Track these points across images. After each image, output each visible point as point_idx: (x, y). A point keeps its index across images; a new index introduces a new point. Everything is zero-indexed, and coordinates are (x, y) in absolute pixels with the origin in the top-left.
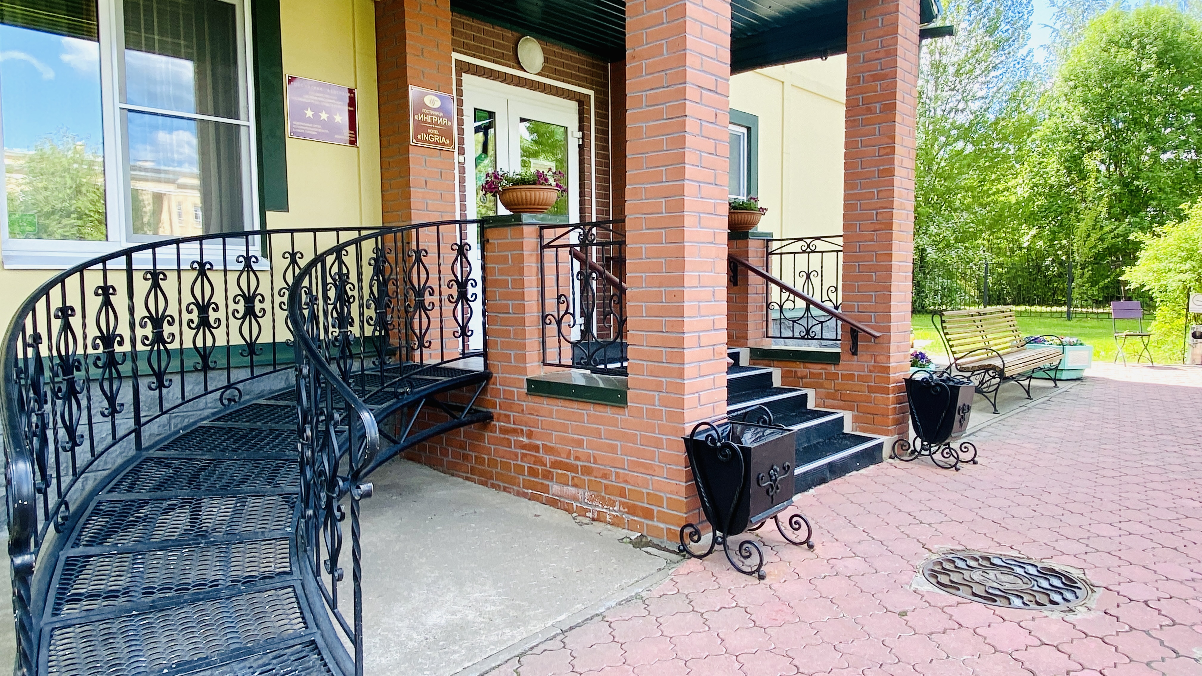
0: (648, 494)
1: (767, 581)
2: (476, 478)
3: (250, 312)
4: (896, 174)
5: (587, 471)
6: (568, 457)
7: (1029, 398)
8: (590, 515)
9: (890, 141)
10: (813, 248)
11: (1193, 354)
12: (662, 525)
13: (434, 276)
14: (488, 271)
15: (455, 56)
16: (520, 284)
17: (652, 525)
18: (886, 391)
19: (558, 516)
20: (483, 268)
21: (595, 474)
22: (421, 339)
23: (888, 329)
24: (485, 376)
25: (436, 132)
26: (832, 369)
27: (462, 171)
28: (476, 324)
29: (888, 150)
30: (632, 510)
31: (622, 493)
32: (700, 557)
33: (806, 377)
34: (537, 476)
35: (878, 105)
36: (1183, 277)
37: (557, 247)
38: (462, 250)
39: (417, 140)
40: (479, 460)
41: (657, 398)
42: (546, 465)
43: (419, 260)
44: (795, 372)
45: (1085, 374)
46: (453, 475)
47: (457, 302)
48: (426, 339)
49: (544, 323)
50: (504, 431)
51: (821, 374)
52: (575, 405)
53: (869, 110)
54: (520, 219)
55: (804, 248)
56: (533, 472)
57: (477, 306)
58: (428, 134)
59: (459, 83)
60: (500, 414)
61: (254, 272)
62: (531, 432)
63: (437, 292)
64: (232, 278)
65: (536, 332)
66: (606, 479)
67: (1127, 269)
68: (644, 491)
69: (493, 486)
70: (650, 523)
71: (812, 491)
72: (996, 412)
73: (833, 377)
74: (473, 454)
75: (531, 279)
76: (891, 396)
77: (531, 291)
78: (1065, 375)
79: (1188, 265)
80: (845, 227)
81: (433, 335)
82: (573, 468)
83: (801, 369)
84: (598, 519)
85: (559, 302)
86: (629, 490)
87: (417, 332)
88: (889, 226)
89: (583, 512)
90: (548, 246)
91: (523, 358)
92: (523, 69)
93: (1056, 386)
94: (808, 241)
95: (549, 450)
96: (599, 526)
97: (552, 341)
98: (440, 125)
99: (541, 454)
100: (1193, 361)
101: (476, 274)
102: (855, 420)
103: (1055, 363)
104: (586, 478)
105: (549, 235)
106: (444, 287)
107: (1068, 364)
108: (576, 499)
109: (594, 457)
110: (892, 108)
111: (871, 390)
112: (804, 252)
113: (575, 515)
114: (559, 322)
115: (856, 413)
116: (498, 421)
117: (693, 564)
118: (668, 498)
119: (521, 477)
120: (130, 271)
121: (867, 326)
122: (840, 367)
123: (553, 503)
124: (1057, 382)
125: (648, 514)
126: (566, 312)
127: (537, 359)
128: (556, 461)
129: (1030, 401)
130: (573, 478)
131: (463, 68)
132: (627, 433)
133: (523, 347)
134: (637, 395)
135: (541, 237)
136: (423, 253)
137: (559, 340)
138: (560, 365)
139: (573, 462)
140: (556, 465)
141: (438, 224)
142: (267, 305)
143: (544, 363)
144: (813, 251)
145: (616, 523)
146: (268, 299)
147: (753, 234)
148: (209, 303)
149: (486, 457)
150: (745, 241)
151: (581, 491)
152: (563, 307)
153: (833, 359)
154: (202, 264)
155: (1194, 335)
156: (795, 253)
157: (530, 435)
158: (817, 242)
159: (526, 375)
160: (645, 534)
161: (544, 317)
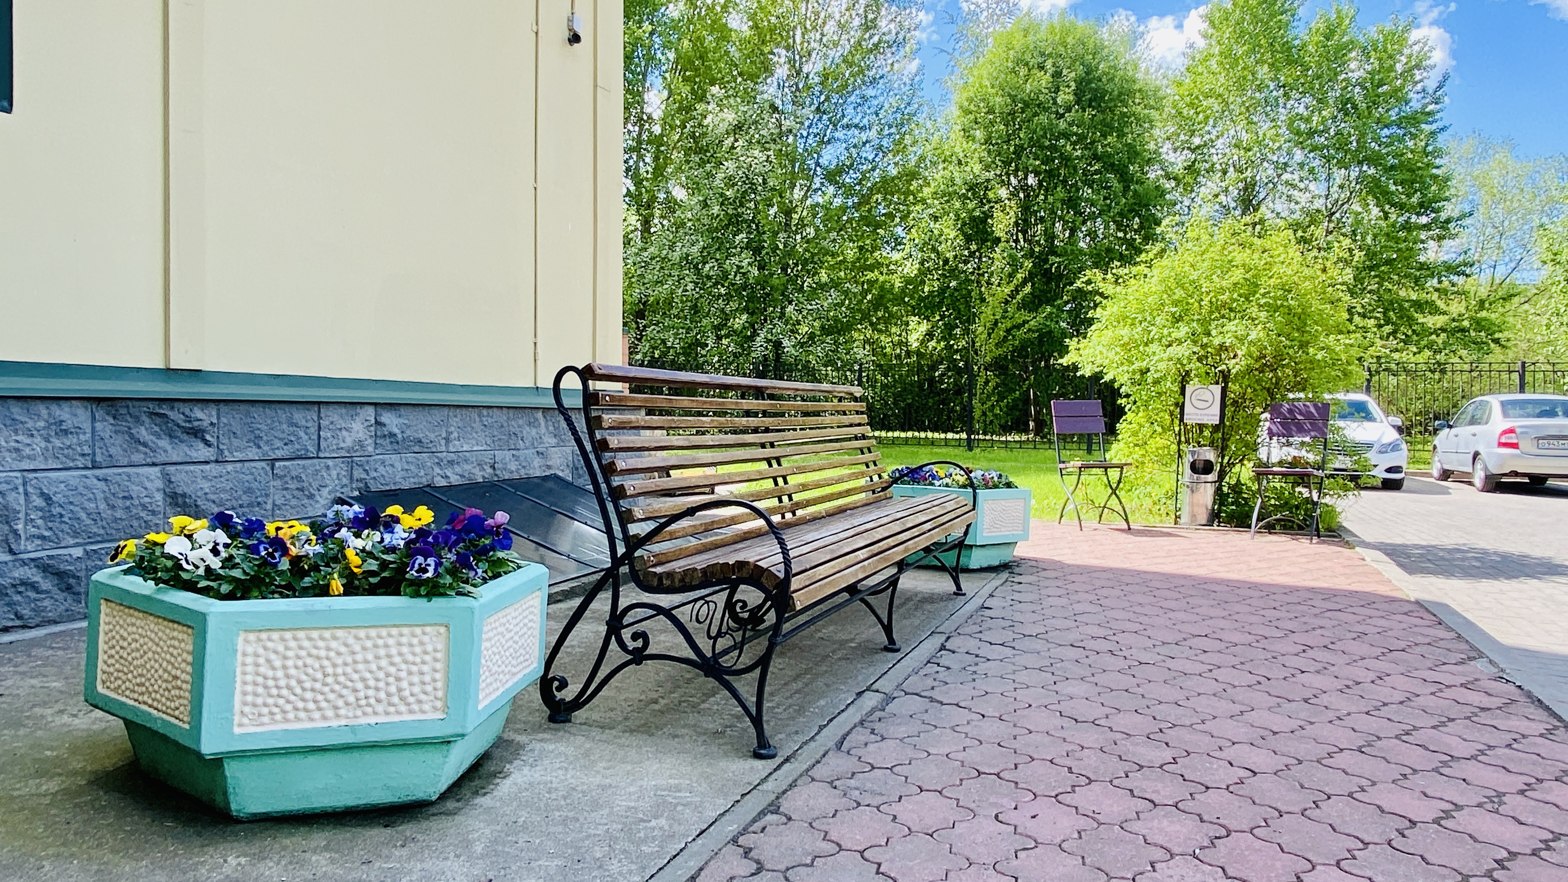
7: (891, 647)
11: (1192, 504)
36: (1177, 351)
45: (1021, 551)
67: (1072, 343)
78: (976, 559)
79: (1183, 331)
93: (959, 592)
100: (1193, 516)
103: (958, 533)
107: (982, 535)
124: (963, 578)
129: (893, 657)
155: (1194, 468)
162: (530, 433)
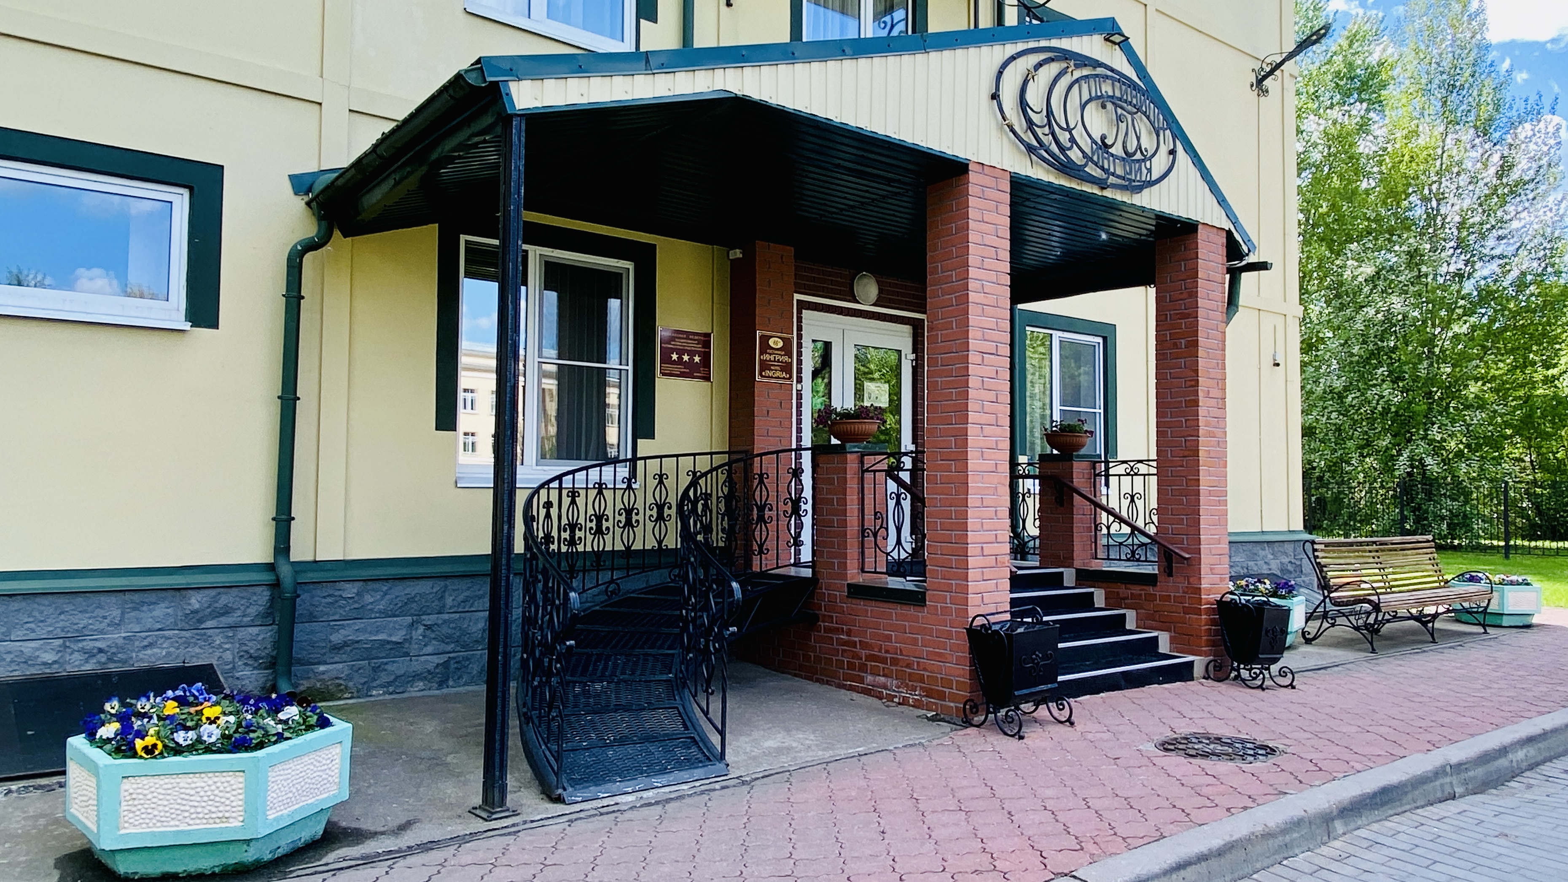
0: (942, 678)
1: (1025, 741)
2: (803, 674)
3: (629, 523)
4: (1200, 404)
5: (895, 662)
6: (880, 651)
7: (1434, 641)
8: (896, 700)
9: (1193, 374)
10: (1136, 471)
12: (952, 704)
13: (773, 494)
14: (817, 490)
15: (797, 296)
16: (843, 502)
17: (945, 705)
18: (1199, 612)
19: (871, 700)
20: (814, 488)
21: (901, 664)
22: (761, 546)
23: (1199, 552)
24: (813, 581)
25: (778, 368)
26: (1151, 590)
27: (799, 396)
28: (806, 536)
29: (1193, 383)
30: (929, 693)
31: (921, 679)
32: (978, 726)
33: (1127, 598)
34: (854, 670)
35: (1183, 341)
37: (875, 471)
38: (797, 473)
39: (762, 376)
40: (807, 658)
41: (948, 597)
42: (861, 659)
43: (761, 482)
44: (1118, 593)
45: (1535, 620)
46: (783, 673)
47: (791, 517)
48: (765, 547)
49: (863, 536)
50: (828, 630)
51: (1141, 595)
52: (886, 605)
53: (1175, 346)
54: (845, 449)
55: (1128, 471)
56: (851, 666)
57: (807, 521)
58: (770, 370)
59: (800, 319)
60: (825, 615)
61: (633, 490)
62: (850, 630)
63: (775, 508)
64: (619, 493)
65: (857, 543)
66: (910, 668)
68: (939, 676)
69: (818, 680)
70: (944, 703)
71: (1102, 694)
72: (1373, 651)
73: (1151, 598)
74: (801, 652)
75: (852, 499)
76: (1203, 617)
77: (852, 508)
78: (1500, 621)
80: (1158, 453)
81: (770, 544)
82: (884, 661)
83: (1123, 590)
84: (904, 702)
85: (875, 519)
86: (928, 676)
87: (758, 540)
88: (1196, 453)
89: (891, 698)
90: (867, 470)
91: (843, 566)
92: (859, 303)
93: (1486, 632)
94: (1132, 464)
95: (864, 645)
96: (901, 708)
97: (869, 552)
98: (782, 362)
99: (858, 649)
101: (808, 493)
102: (1172, 640)
104: (894, 668)
105: (869, 460)
106: (781, 504)
107: (1508, 609)
108: (886, 688)
109: (901, 650)
110: (1195, 344)
111: (1186, 611)
112: (1128, 474)
113: (884, 700)
114: (875, 535)
115: (1173, 634)
116: (823, 621)
117: (971, 731)
118: (957, 681)
119: (841, 671)
120: (560, 488)
121: (1179, 548)
122: (1158, 588)
123: (867, 692)
124: (1491, 629)
125: (941, 696)
126: (881, 527)
127: (856, 566)
128: (871, 655)
130: (884, 668)
131: (802, 305)
132: (925, 628)
133: (845, 556)
134: (934, 595)
135: (862, 463)
136: (765, 476)
137: (875, 551)
138: (875, 572)
139: (884, 655)
140: (870, 658)
141: (777, 452)
142: (640, 517)
143: (863, 571)
144: (1136, 474)
145: (917, 705)
146: (641, 512)
147: (1078, 456)
148: (603, 515)
149: (812, 654)
150: (1068, 463)
151: (890, 680)
152: (879, 522)
153: (1150, 580)
154: (600, 484)
156: (1119, 475)
157: (849, 633)
158: (1139, 465)
159: (847, 580)
160: (939, 712)
161: (863, 531)
162: (1262, 553)
